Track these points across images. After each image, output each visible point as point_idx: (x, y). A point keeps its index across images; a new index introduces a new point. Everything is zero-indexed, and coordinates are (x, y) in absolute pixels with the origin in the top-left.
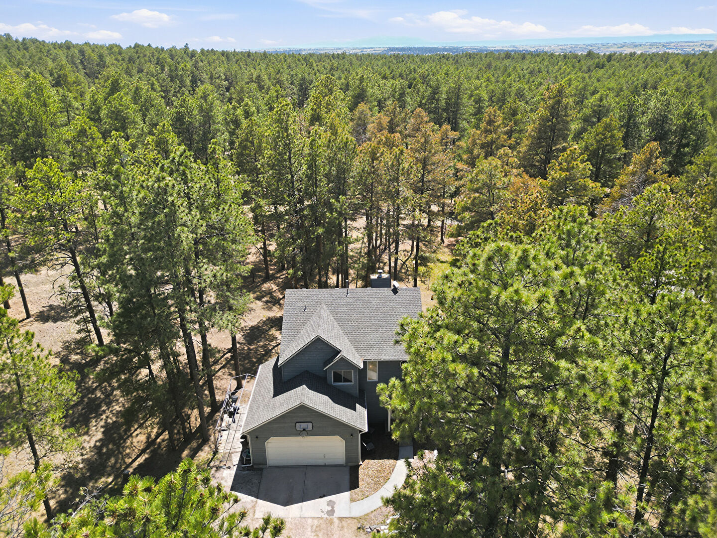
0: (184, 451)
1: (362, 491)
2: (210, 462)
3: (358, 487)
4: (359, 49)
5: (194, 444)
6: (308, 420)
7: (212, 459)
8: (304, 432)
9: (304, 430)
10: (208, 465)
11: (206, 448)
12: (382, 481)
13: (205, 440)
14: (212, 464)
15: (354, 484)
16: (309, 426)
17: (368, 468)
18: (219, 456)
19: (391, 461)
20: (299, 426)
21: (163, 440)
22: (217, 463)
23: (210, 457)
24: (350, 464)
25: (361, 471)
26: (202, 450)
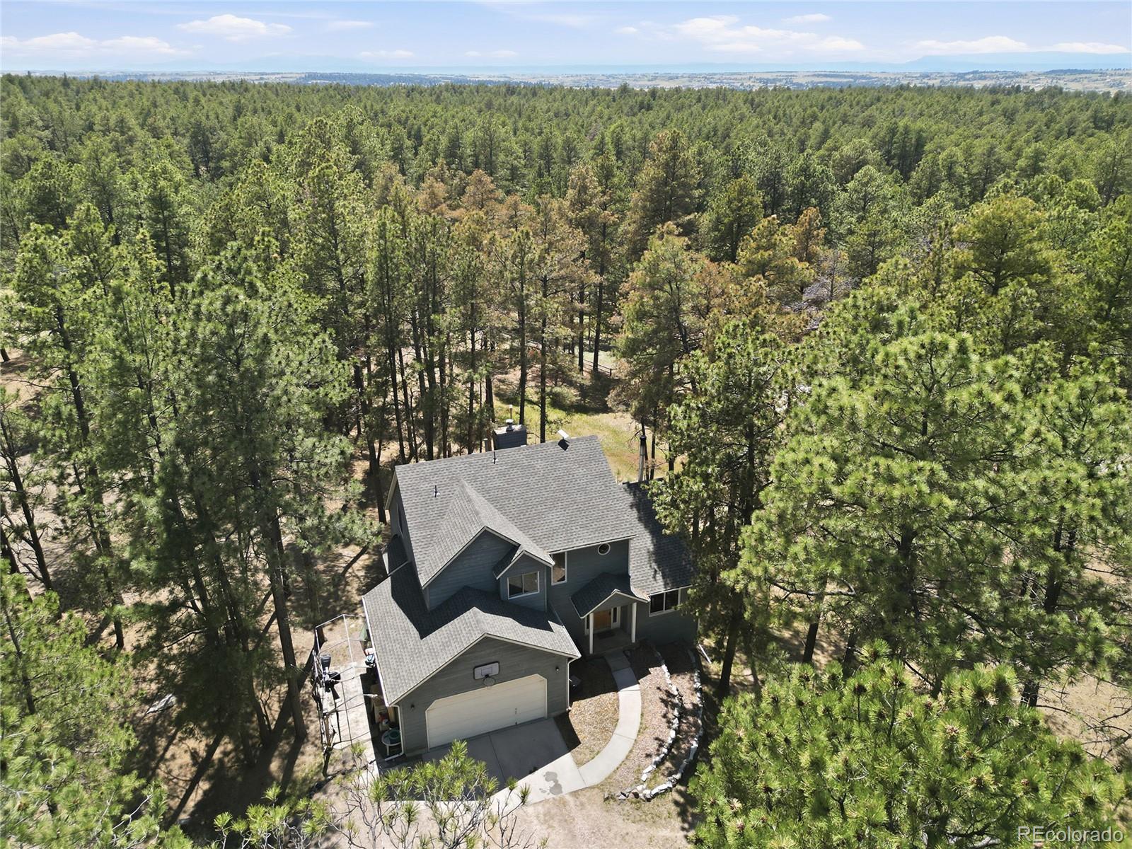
0: (270, 762)
1: (587, 748)
2: (326, 767)
3: (579, 743)
4: (255, 74)
5: (284, 747)
6: (494, 658)
7: (327, 762)
8: (488, 680)
9: (487, 676)
10: (325, 774)
11: (309, 749)
12: (609, 725)
13: (300, 736)
14: (330, 770)
15: (571, 741)
16: (494, 670)
17: (582, 713)
18: (336, 755)
19: (611, 694)
20: (479, 673)
21: (225, 754)
22: (339, 767)
23: (321, 759)
24: (554, 714)
25: (574, 719)
26: (303, 754)
